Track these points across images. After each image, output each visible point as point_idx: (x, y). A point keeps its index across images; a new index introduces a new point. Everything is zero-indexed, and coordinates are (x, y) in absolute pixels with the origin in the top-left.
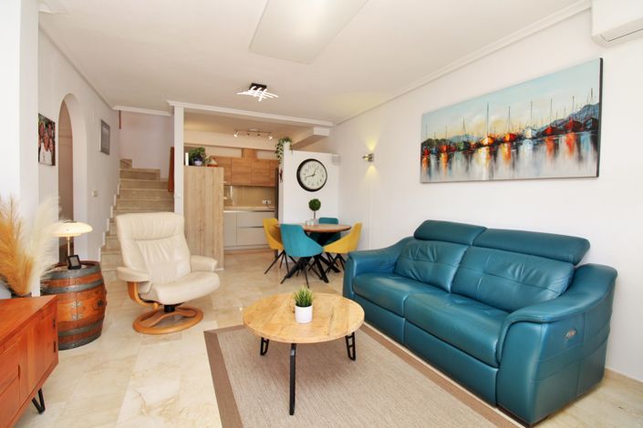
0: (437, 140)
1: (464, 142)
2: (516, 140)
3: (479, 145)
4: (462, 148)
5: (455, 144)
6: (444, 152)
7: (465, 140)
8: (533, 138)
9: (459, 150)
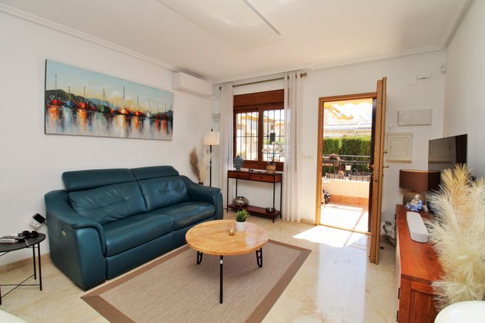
0: (72, 95)
1: (105, 107)
2: (142, 116)
3: (118, 113)
4: (102, 110)
5: (95, 105)
6: (82, 109)
7: (106, 105)
8: (150, 118)
9: (100, 111)
